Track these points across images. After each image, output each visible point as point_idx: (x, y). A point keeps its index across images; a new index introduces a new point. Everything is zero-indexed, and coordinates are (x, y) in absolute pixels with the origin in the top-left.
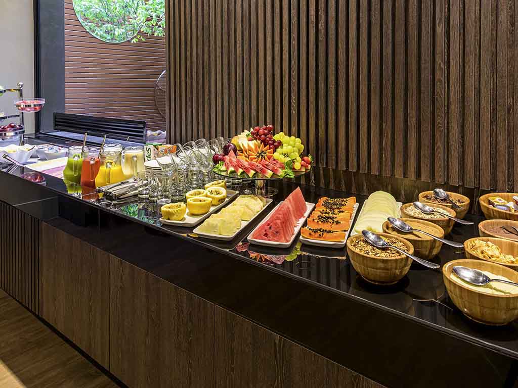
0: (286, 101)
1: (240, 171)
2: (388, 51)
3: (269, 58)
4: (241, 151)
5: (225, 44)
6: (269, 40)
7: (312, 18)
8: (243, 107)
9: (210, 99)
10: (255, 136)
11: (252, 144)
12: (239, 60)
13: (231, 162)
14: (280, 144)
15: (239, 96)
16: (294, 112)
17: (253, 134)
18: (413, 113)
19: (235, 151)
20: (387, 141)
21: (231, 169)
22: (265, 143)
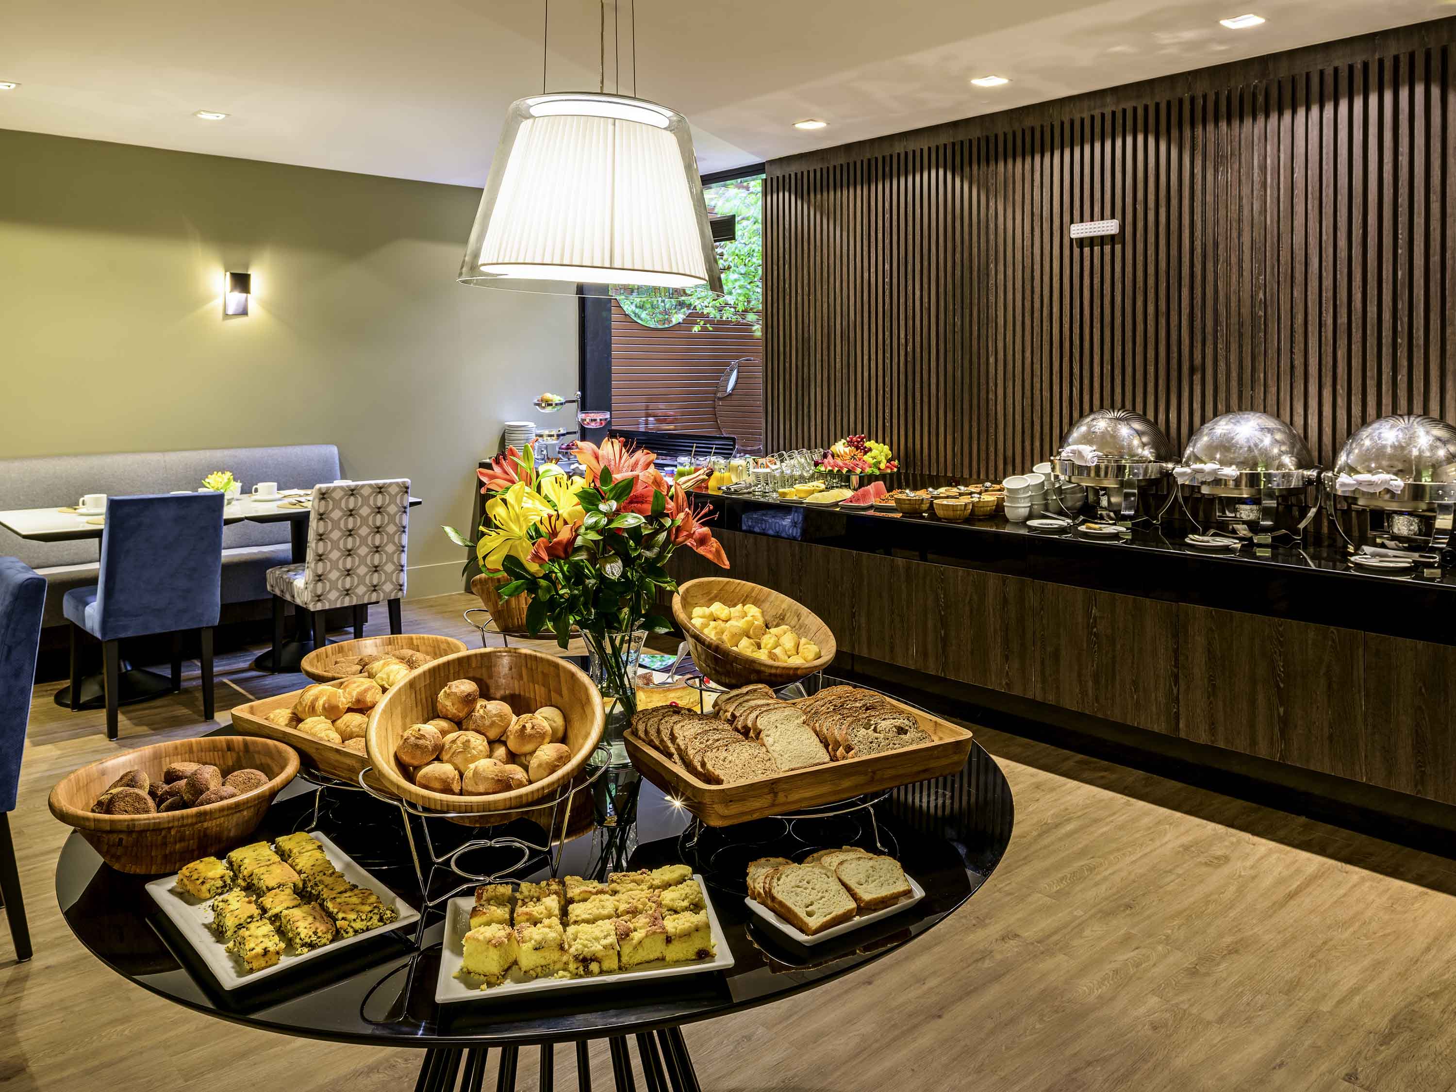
0: (880, 415)
1: (836, 469)
2: (958, 374)
3: (866, 374)
4: (838, 456)
5: (825, 358)
6: (866, 357)
7: (903, 341)
8: (842, 419)
9: (809, 412)
10: (850, 443)
11: (847, 450)
12: (838, 375)
13: (829, 463)
14: (870, 450)
15: (838, 409)
16: (888, 424)
17: (848, 442)
18: (975, 424)
19: (833, 456)
20: (957, 449)
21: (830, 468)
22: (857, 448)
